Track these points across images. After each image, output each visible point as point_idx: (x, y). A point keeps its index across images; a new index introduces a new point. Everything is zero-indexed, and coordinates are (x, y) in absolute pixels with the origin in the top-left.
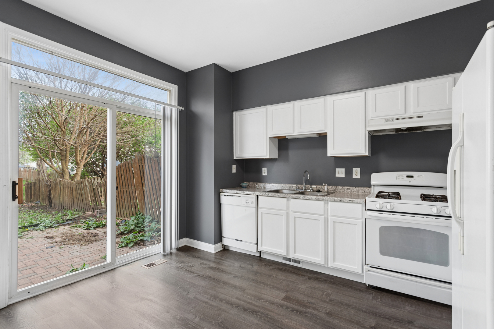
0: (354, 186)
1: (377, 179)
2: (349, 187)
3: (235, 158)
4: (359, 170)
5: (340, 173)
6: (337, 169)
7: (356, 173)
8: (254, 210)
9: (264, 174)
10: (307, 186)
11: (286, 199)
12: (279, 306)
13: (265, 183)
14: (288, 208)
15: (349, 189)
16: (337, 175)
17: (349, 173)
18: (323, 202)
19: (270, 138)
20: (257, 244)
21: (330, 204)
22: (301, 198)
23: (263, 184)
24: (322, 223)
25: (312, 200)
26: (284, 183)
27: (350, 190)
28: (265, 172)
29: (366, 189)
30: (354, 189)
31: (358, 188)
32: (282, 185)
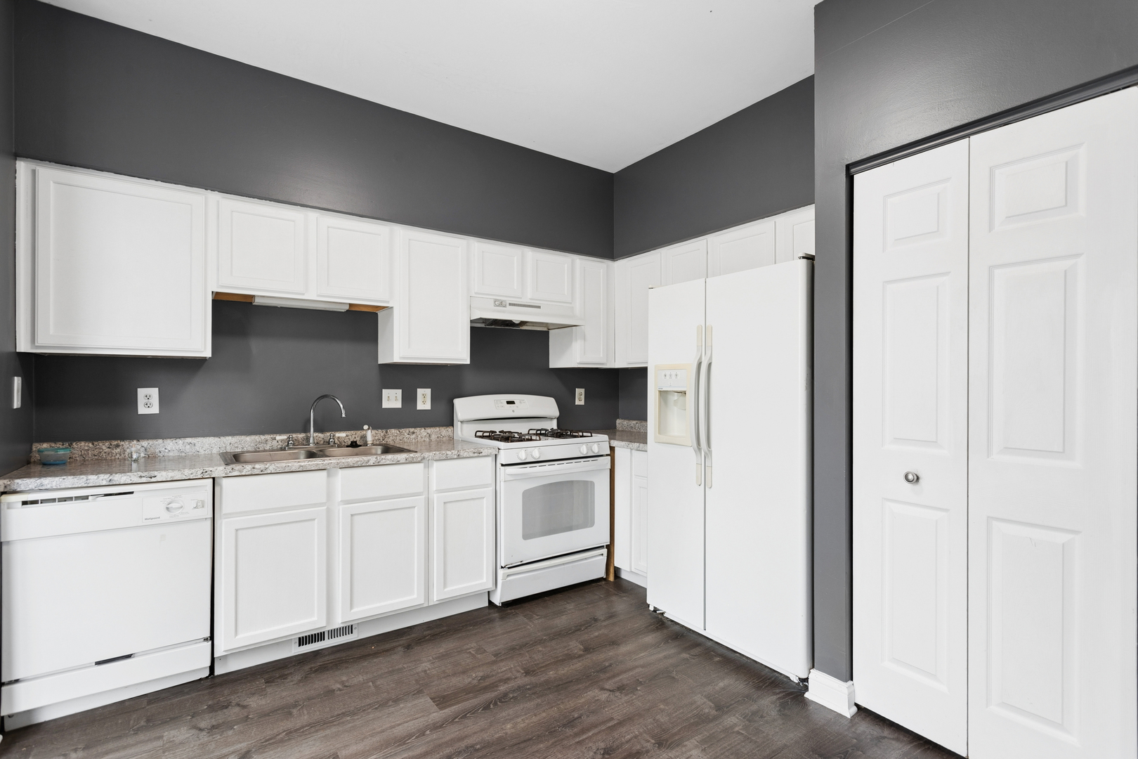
0: (421, 426)
1: (465, 407)
2: (412, 430)
3: (23, 346)
4: (428, 391)
5: (392, 399)
6: (385, 392)
7: (424, 400)
9: (142, 410)
11: (324, 473)
12: (457, 720)
13: (156, 437)
14: (330, 495)
15: (413, 433)
16: (386, 405)
17: (409, 398)
18: (421, 466)
19: (214, 293)
20: (212, 638)
23: (145, 443)
24: (418, 515)
25: (398, 463)
26: (233, 434)
27: (414, 436)
28: (148, 401)
29: (445, 431)
30: (422, 433)
31: (429, 430)
32: (229, 439)
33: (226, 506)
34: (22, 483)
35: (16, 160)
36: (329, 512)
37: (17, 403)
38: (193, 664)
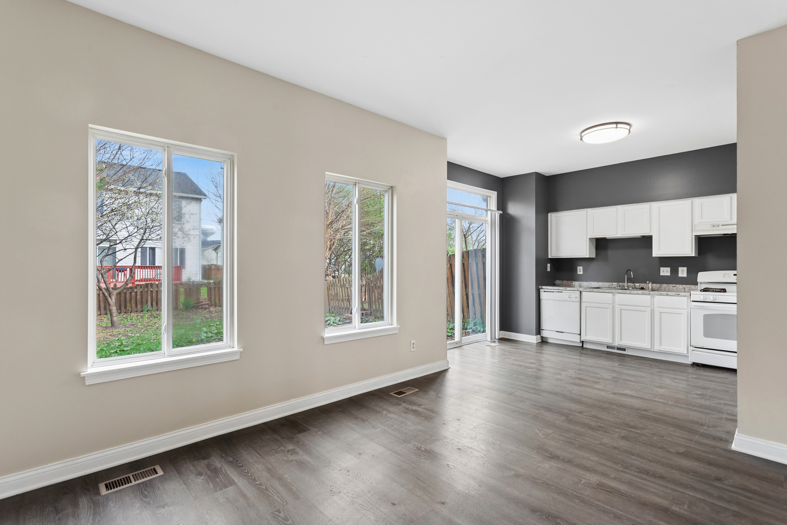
0: (680, 284)
1: (704, 277)
2: (674, 285)
3: (550, 257)
4: (685, 269)
5: (665, 271)
6: (662, 269)
7: (683, 272)
8: (578, 304)
9: (578, 273)
10: (629, 284)
11: (611, 294)
13: (581, 281)
14: (614, 302)
15: (675, 286)
16: (662, 274)
17: (674, 271)
18: (649, 296)
19: (589, 238)
20: (580, 334)
21: (657, 297)
22: (627, 292)
23: (579, 282)
24: (648, 314)
25: (638, 294)
26: (602, 282)
27: (675, 288)
28: (580, 270)
29: (693, 287)
30: (680, 287)
31: (684, 286)
32: (601, 283)
33: (584, 299)
34: (544, 287)
35: (548, 213)
36: (613, 307)
37: (549, 270)
38: (575, 340)
